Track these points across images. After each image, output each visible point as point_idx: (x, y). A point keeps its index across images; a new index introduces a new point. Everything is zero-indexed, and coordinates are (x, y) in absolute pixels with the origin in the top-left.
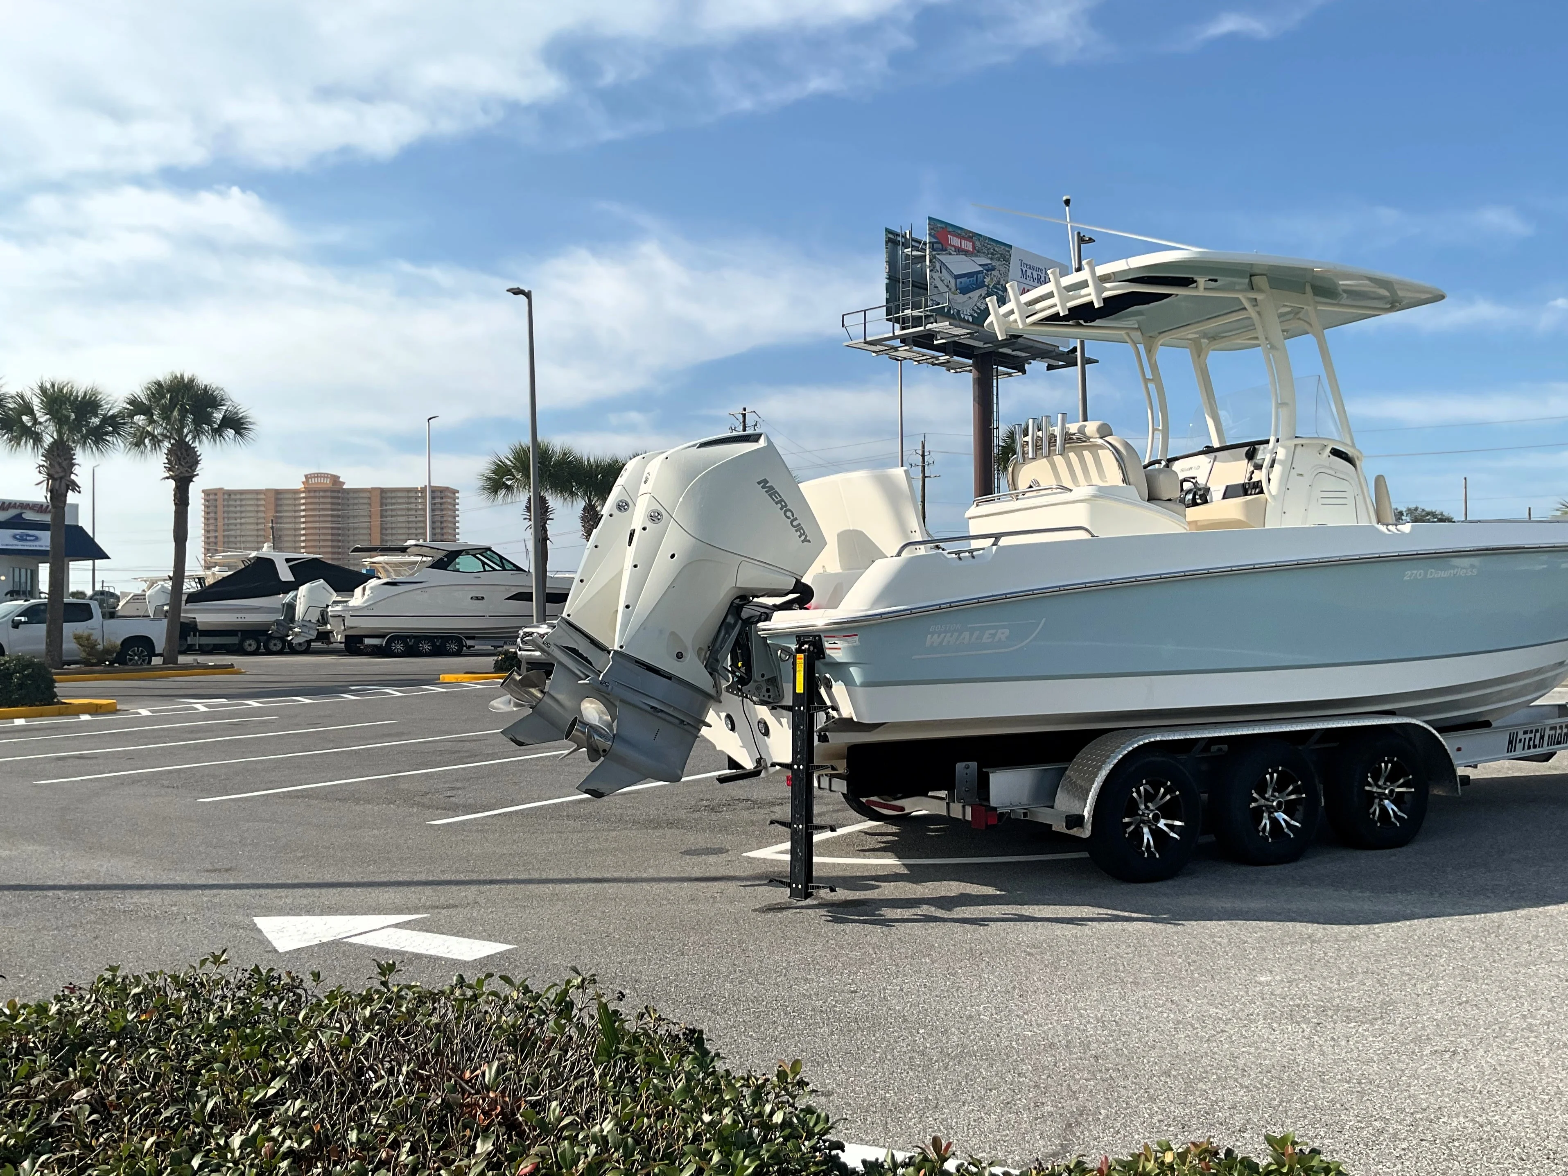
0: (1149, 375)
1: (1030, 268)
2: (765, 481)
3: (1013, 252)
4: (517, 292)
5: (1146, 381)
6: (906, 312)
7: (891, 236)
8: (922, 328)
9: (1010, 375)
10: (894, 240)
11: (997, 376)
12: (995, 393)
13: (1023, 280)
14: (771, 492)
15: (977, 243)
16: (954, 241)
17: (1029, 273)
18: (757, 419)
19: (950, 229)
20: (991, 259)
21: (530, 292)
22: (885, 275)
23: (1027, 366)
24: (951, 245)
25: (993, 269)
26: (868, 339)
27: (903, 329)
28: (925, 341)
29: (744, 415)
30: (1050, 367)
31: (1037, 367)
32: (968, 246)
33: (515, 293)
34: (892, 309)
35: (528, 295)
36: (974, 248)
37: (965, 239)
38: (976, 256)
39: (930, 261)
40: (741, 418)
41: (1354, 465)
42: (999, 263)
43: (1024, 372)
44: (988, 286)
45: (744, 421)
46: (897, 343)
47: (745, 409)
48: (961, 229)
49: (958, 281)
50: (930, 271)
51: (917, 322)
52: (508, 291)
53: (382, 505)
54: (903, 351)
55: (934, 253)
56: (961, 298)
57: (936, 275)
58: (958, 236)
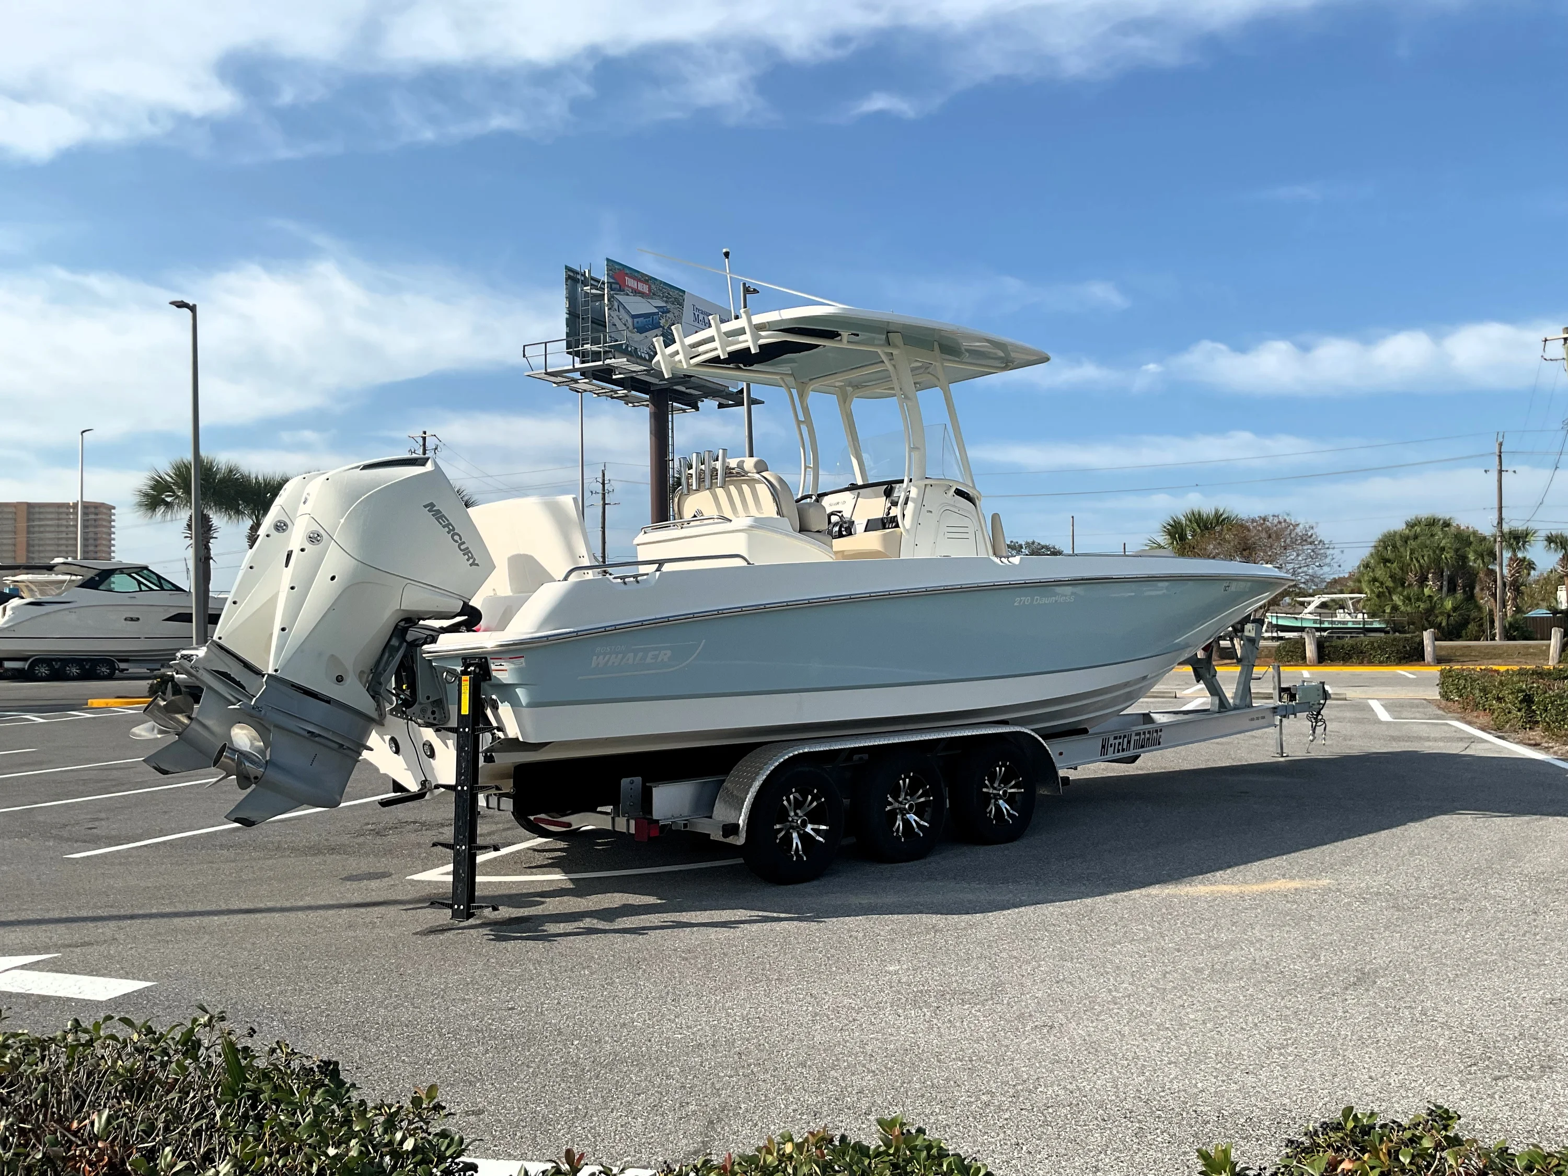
0: (801, 418)
1: (702, 313)
2: (432, 505)
3: (686, 297)
4: (181, 305)
5: (799, 423)
6: (586, 346)
7: (572, 274)
8: (601, 363)
9: (684, 411)
10: (573, 278)
11: (672, 411)
12: (670, 427)
13: (696, 324)
14: (438, 515)
15: (653, 286)
16: (631, 283)
17: (701, 317)
18: (438, 442)
19: (628, 272)
20: (666, 302)
21: (195, 306)
22: (565, 310)
23: (700, 404)
24: (628, 286)
25: (668, 312)
26: (549, 370)
27: (583, 362)
28: (604, 375)
29: (424, 439)
30: (721, 406)
31: (708, 404)
32: (644, 288)
33: (178, 306)
34: (573, 343)
35: (193, 309)
36: (650, 290)
37: (641, 282)
38: (652, 298)
39: (609, 300)
40: (421, 441)
41: (974, 504)
42: (673, 306)
43: (697, 409)
44: (664, 328)
45: (424, 445)
46: (577, 375)
47: (425, 433)
48: (638, 272)
49: (636, 320)
50: (609, 309)
51: (596, 356)
52: (172, 303)
53: (29, 520)
54: (583, 383)
55: (612, 292)
56: (638, 337)
57: (614, 314)
58: (634, 278)
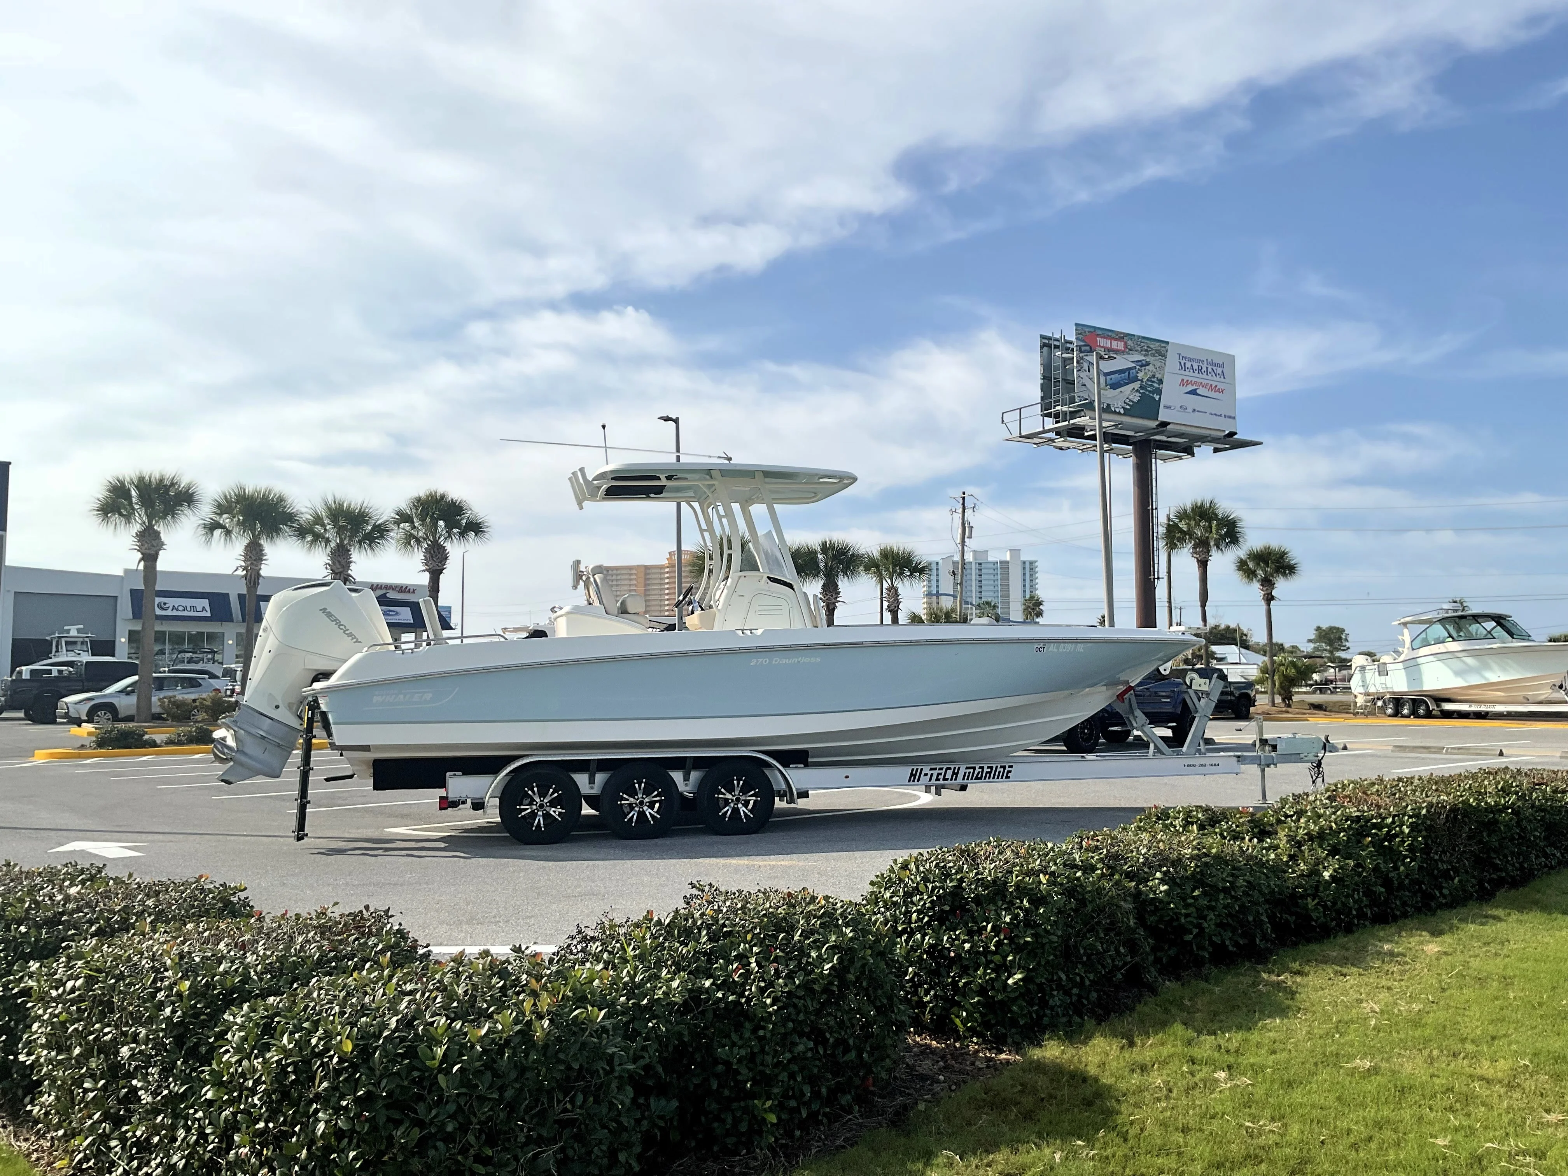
1: (1190, 360)
2: (325, 609)
3: (1169, 347)
4: (667, 419)
6: (1058, 408)
7: (1046, 341)
8: (1066, 423)
9: (1180, 458)
10: (1047, 344)
11: (1156, 459)
12: (1154, 477)
13: (1183, 372)
14: (329, 615)
15: (1129, 342)
16: (1103, 342)
17: (1188, 365)
18: (976, 501)
19: (1100, 332)
20: (1145, 355)
21: (678, 419)
22: (1040, 376)
23: (1196, 450)
24: (1100, 346)
25: (1148, 364)
26: (1023, 434)
27: (1057, 422)
28: (1077, 432)
29: (964, 498)
30: (1216, 450)
31: (1204, 451)
32: (1120, 346)
33: (665, 420)
34: (1046, 408)
35: (676, 421)
36: (1126, 346)
37: (1115, 339)
38: (1129, 354)
39: (1078, 362)
40: (961, 501)
41: (793, 589)
42: (1153, 358)
43: (1193, 455)
44: (1142, 381)
45: (963, 504)
46: (1052, 435)
47: (964, 493)
48: (1112, 331)
49: (1108, 378)
50: (1078, 371)
51: (1066, 416)
52: (659, 418)
54: (1060, 442)
55: (1081, 355)
56: (1110, 393)
57: (1082, 374)
58: (1108, 337)
